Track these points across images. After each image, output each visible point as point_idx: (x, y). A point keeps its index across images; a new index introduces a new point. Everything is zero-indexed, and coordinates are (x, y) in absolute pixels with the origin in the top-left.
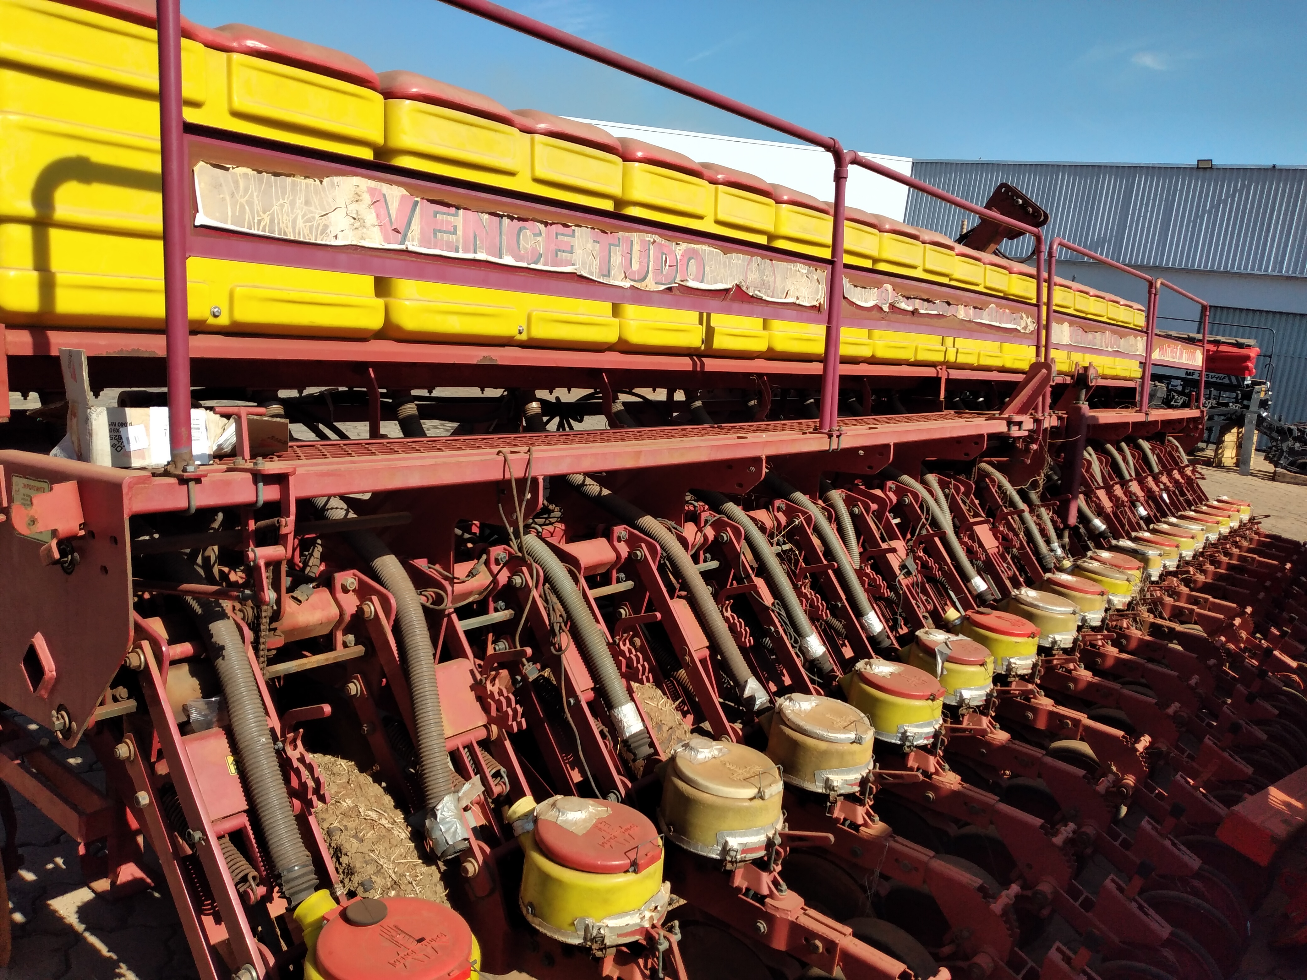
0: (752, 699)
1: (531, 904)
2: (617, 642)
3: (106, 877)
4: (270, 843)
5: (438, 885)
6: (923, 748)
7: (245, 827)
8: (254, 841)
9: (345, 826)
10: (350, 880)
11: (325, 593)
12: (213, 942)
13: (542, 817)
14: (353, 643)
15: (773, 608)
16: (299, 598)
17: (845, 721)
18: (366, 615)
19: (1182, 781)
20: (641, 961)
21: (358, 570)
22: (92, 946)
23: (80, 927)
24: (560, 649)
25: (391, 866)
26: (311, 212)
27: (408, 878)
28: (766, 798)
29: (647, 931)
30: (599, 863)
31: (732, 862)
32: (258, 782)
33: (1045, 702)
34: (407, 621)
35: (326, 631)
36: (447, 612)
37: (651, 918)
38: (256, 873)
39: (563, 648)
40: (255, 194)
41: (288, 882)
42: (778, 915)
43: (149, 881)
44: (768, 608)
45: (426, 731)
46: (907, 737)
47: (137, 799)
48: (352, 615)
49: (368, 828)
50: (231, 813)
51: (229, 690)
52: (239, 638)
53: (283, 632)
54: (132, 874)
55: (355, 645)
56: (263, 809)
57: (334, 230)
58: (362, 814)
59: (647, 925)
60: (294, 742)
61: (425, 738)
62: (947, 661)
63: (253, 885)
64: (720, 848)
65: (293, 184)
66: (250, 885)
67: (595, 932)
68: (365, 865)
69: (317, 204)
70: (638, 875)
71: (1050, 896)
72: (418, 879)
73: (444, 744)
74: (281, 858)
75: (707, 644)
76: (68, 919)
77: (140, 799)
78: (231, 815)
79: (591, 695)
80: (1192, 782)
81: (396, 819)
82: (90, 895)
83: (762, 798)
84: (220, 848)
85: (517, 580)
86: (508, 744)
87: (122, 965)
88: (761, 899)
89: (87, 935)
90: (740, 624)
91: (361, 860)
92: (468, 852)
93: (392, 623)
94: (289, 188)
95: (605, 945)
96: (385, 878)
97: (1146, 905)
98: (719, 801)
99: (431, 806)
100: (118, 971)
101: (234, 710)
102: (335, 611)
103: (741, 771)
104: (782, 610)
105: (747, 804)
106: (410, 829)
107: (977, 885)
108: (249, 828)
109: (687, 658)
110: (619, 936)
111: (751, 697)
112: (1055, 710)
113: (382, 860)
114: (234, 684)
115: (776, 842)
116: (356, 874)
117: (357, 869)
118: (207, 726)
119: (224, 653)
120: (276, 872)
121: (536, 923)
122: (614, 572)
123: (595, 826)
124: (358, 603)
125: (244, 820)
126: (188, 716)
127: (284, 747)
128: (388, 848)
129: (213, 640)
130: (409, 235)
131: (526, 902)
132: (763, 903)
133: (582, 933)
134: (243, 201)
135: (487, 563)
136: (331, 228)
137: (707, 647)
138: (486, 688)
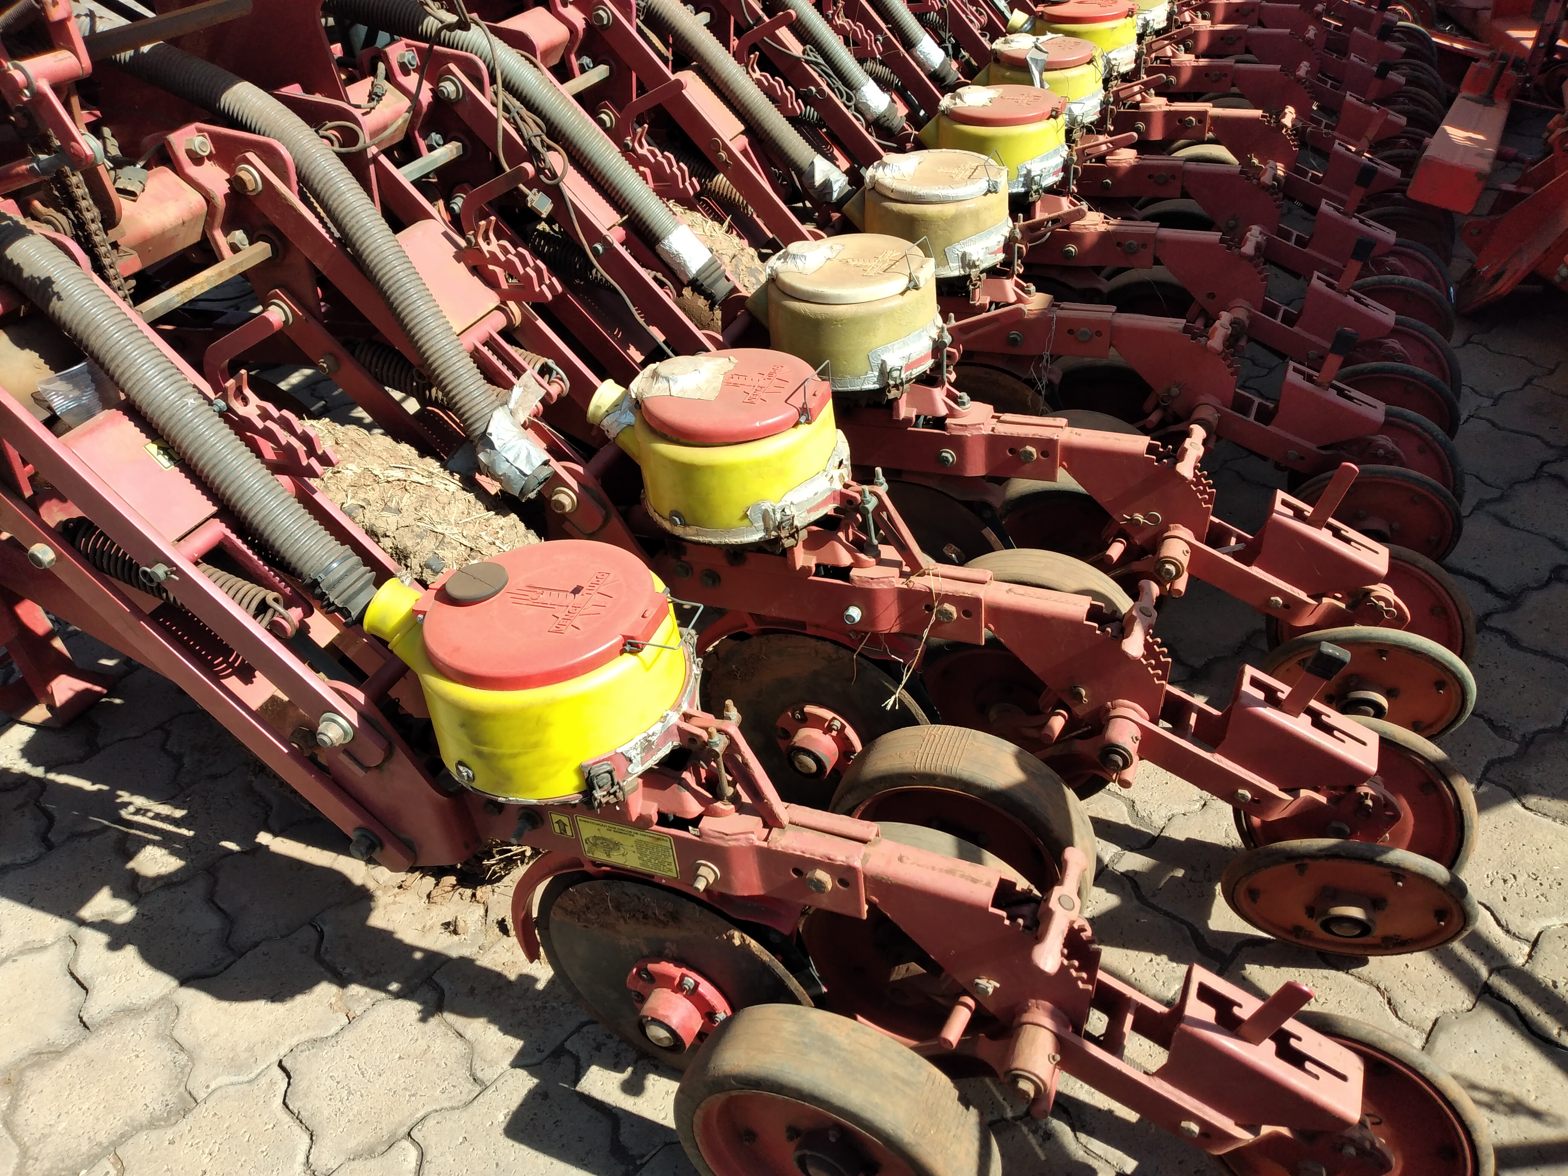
0: (827, 185)
1: (675, 513)
2: (631, 144)
3: (36, 703)
4: (277, 544)
5: (529, 535)
6: (1050, 190)
7: (226, 537)
8: (250, 552)
9: (364, 500)
10: (407, 567)
11: (164, 176)
12: (254, 706)
13: (646, 395)
14: (246, 242)
15: (806, 57)
16: (129, 188)
17: (966, 170)
18: (250, 187)
19: (1343, 150)
20: (841, 535)
21: (201, 122)
22: (66, 785)
23: (38, 772)
24: (554, 176)
25: (455, 530)
27: (486, 538)
28: (921, 285)
29: (842, 495)
30: (758, 424)
31: (896, 386)
32: (215, 466)
33: (1158, 104)
34: (320, 176)
35: (194, 237)
36: (370, 156)
37: (841, 477)
38: (276, 594)
39: (559, 174)
41: (332, 586)
42: (967, 433)
43: (98, 688)
44: (798, 59)
45: (425, 330)
46: (1033, 178)
47: (34, 557)
48: (226, 196)
49: (399, 493)
50: (196, 523)
51: (95, 342)
52: (66, 258)
53: (133, 248)
54: (71, 689)
55: (251, 243)
56: (243, 501)
58: (381, 476)
59: (839, 486)
60: (239, 393)
61: (428, 341)
62: (1047, 70)
63: (280, 609)
64: (877, 374)
66: (275, 611)
67: (778, 516)
68: (419, 541)
70: (813, 424)
71: (1247, 323)
72: (500, 535)
73: (458, 342)
74: (306, 558)
75: (742, 128)
76: (16, 767)
77: (40, 556)
78: (197, 527)
79: (621, 233)
80: (1353, 149)
81: (431, 469)
82: (30, 732)
83: (916, 287)
84: (205, 576)
85: (449, 88)
86: (541, 323)
87: (120, 793)
88: (939, 422)
89: (52, 776)
90: (778, 84)
91: (410, 535)
92: (554, 480)
93: (296, 187)
95: (796, 527)
96: (455, 549)
97: (1362, 296)
98: (862, 310)
99: (478, 432)
100: (119, 800)
101: (119, 371)
102: (196, 200)
103: (873, 264)
104: (819, 56)
105: (901, 300)
106: (457, 476)
107: (1181, 326)
108: (233, 537)
109: (723, 154)
110: (809, 511)
111: (824, 182)
112: (1172, 108)
113: (439, 527)
114: (99, 332)
115: (946, 341)
116: (412, 556)
117: (410, 549)
118: (87, 413)
119: (56, 288)
120: (308, 581)
121: (690, 534)
122: (573, 57)
123: (726, 383)
124: (228, 176)
125: (218, 530)
126: (50, 408)
127: (228, 405)
128: (440, 509)
129: (26, 274)
131: (666, 514)
132: (942, 426)
133: (760, 524)
135: (390, 77)
137: (742, 133)
138: (480, 250)
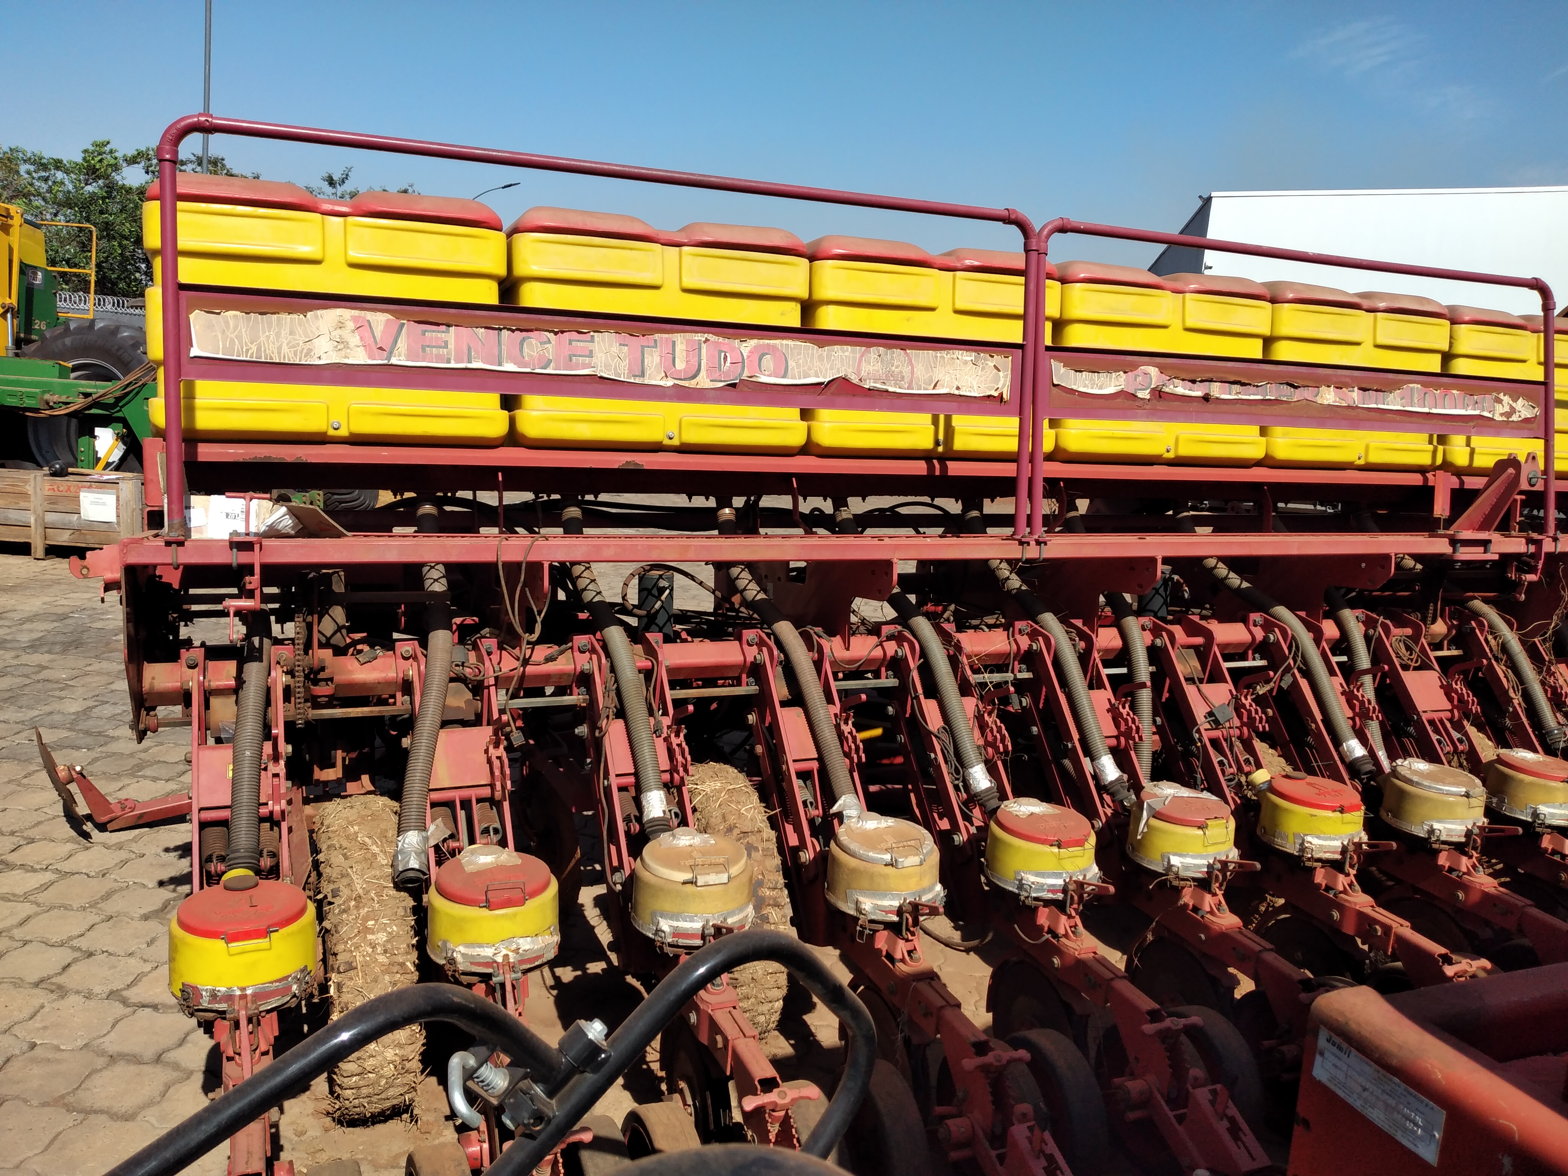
6: (1048, 902)
11: (390, 658)
15: (937, 733)
16: (360, 659)
24: (602, 732)
26: (296, 340)
28: (699, 885)
36: (486, 684)
37: (506, 956)
39: (604, 732)
40: (243, 330)
46: (1023, 885)
48: (402, 678)
53: (337, 684)
57: (317, 352)
62: (1154, 817)
64: (654, 928)
65: (278, 319)
67: (449, 955)
69: (301, 332)
70: (492, 912)
75: (816, 755)
83: (695, 884)
85: (586, 667)
86: (506, 804)
94: (274, 323)
95: (458, 968)
102: (393, 674)
104: (948, 736)
105: (677, 886)
109: (784, 767)
110: (472, 963)
122: (744, 676)
124: (406, 668)
130: (396, 352)
134: (233, 336)
136: (315, 351)
137: (816, 759)
